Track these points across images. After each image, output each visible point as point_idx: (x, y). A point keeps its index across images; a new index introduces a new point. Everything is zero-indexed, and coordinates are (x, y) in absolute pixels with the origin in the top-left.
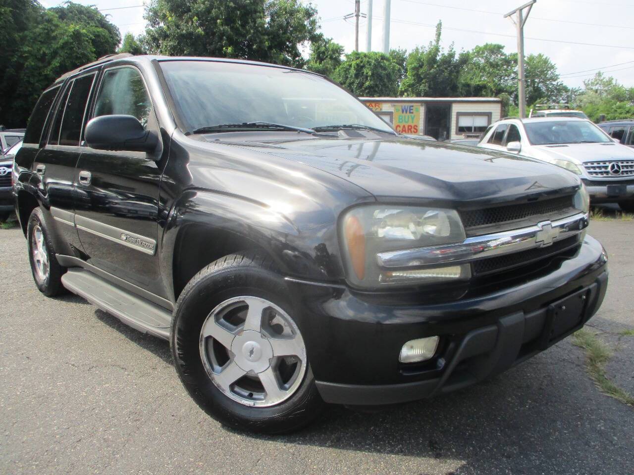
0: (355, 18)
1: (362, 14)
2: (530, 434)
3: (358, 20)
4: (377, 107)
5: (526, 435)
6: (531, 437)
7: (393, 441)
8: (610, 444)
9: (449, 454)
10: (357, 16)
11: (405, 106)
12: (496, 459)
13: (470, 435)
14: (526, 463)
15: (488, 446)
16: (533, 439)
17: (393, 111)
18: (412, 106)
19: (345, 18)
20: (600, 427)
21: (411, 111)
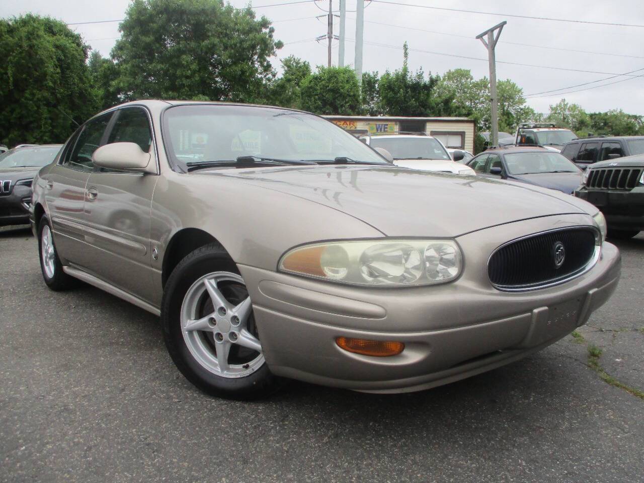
0: (327, 40)
1: (334, 36)
2: (538, 425)
3: (330, 42)
4: (352, 125)
5: (535, 425)
6: (540, 428)
7: (395, 436)
8: (622, 432)
9: (457, 446)
10: (330, 38)
11: (379, 125)
12: (508, 450)
13: (476, 428)
14: (538, 453)
15: (497, 438)
16: (542, 430)
17: (368, 129)
18: (387, 125)
19: (318, 40)
20: (609, 416)
21: (386, 130)
